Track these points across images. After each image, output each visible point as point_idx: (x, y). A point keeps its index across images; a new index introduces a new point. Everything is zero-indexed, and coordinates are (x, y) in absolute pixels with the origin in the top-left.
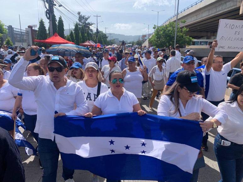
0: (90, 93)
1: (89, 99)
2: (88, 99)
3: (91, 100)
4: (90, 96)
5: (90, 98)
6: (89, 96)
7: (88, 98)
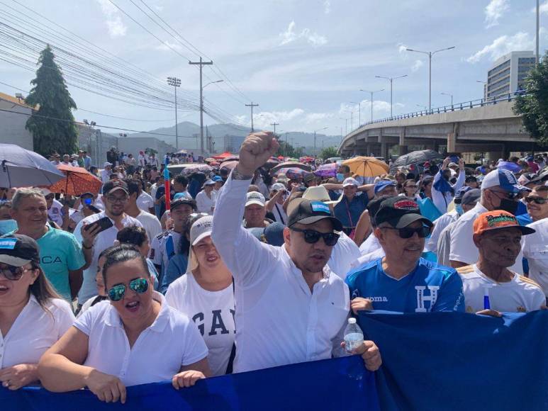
0: (220, 311)
1: (221, 329)
2: (216, 330)
3: (228, 332)
4: (221, 321)
5: (222, 325)
6: (218, 322)
7: (218, 326)
